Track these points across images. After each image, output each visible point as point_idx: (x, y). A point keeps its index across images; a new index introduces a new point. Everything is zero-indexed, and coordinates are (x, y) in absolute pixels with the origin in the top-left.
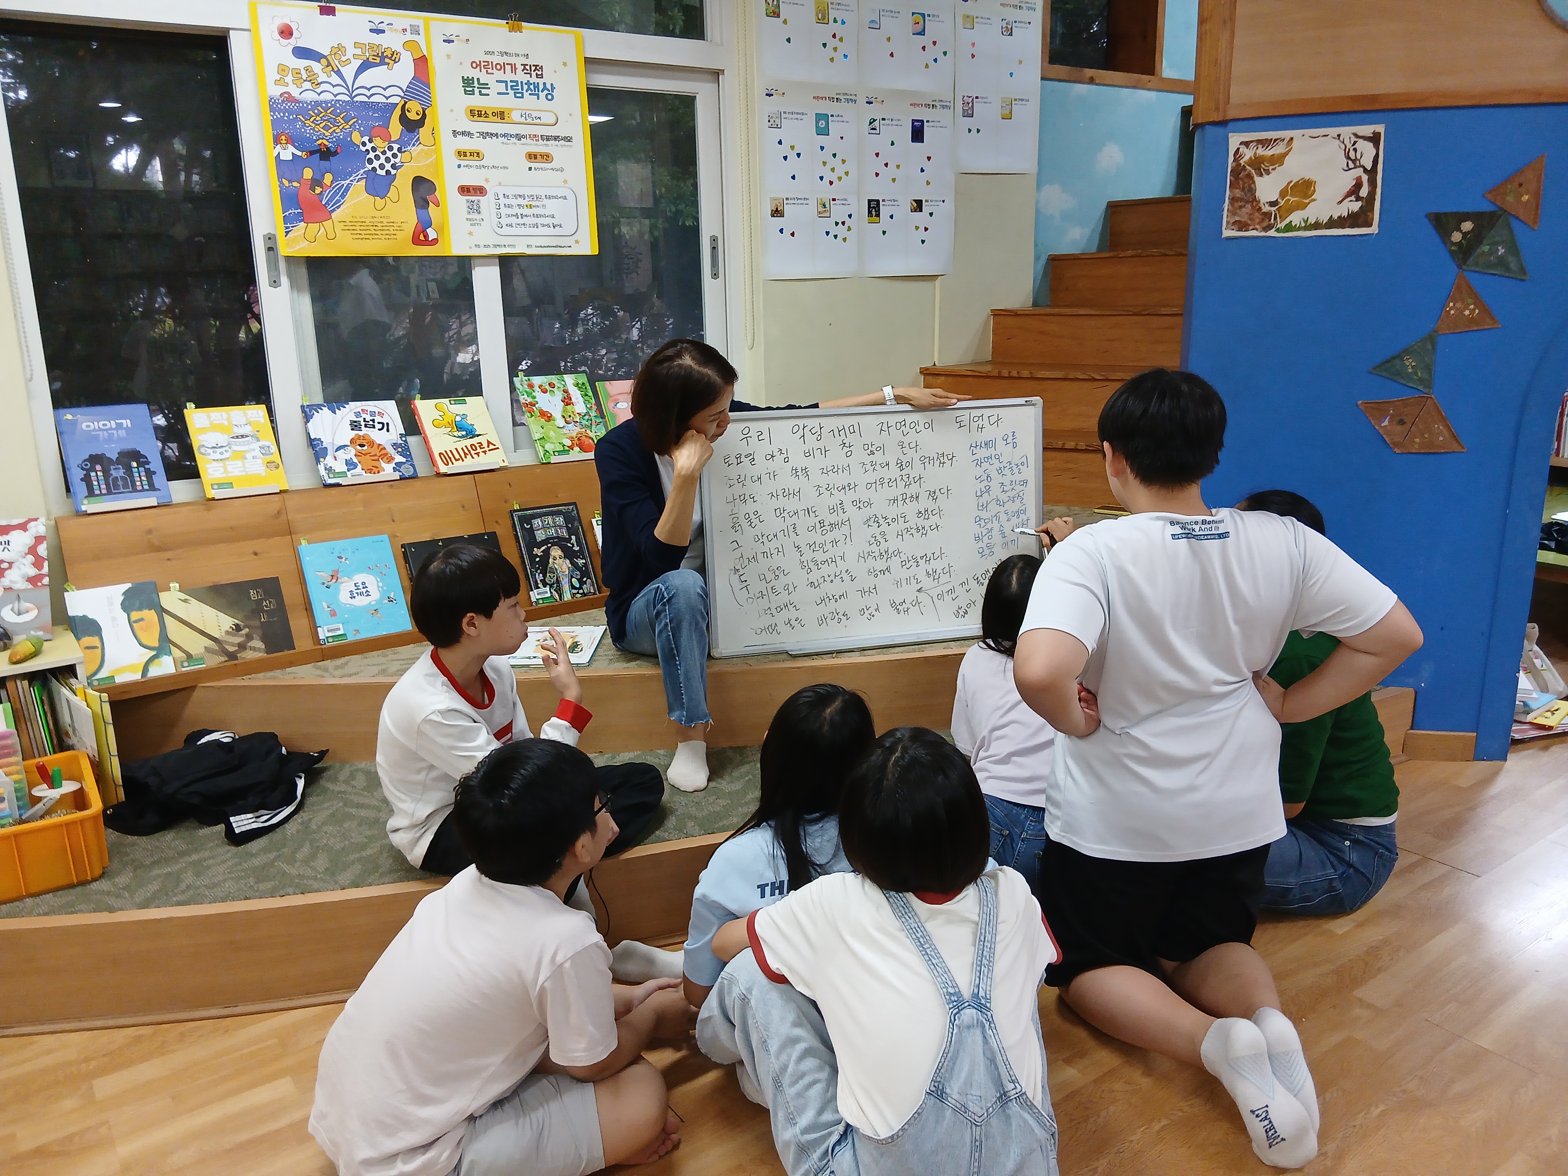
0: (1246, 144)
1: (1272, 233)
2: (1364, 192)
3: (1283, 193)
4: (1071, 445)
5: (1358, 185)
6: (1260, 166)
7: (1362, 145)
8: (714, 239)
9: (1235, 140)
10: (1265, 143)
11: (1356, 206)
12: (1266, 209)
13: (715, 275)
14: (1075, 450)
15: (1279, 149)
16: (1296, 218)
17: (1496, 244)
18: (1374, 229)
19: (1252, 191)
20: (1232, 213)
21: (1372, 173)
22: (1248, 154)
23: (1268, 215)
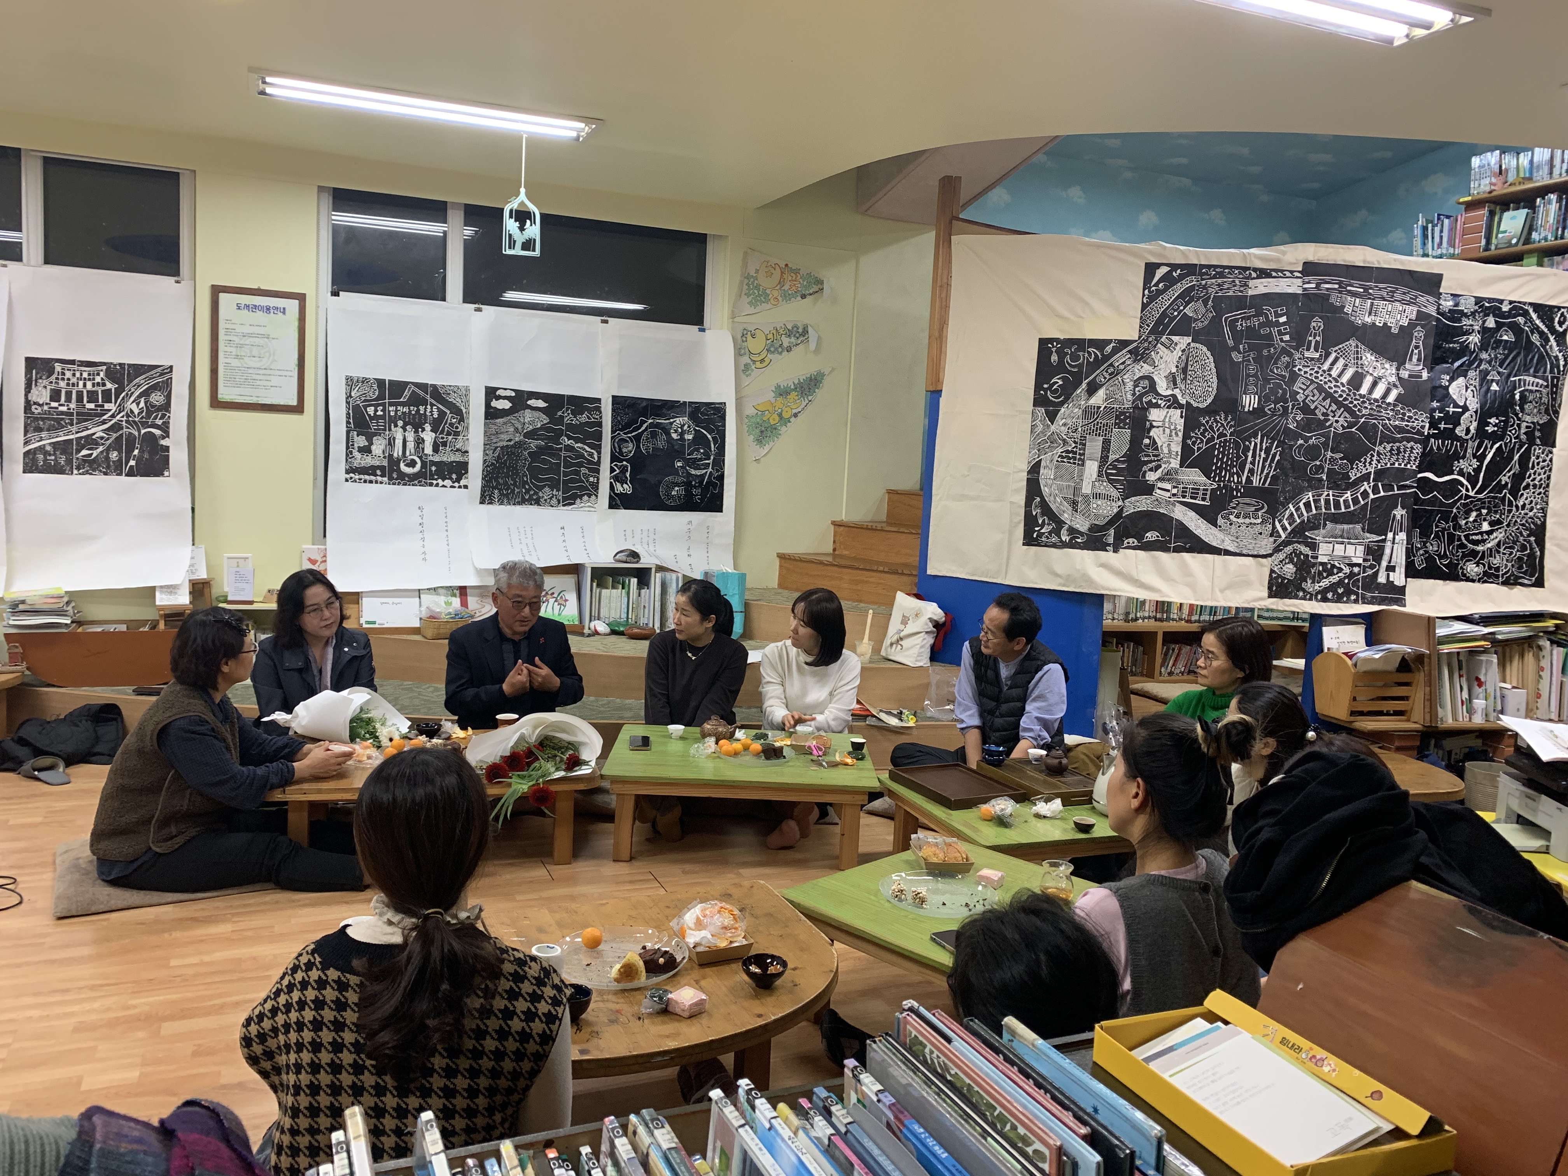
14: (883, 571)
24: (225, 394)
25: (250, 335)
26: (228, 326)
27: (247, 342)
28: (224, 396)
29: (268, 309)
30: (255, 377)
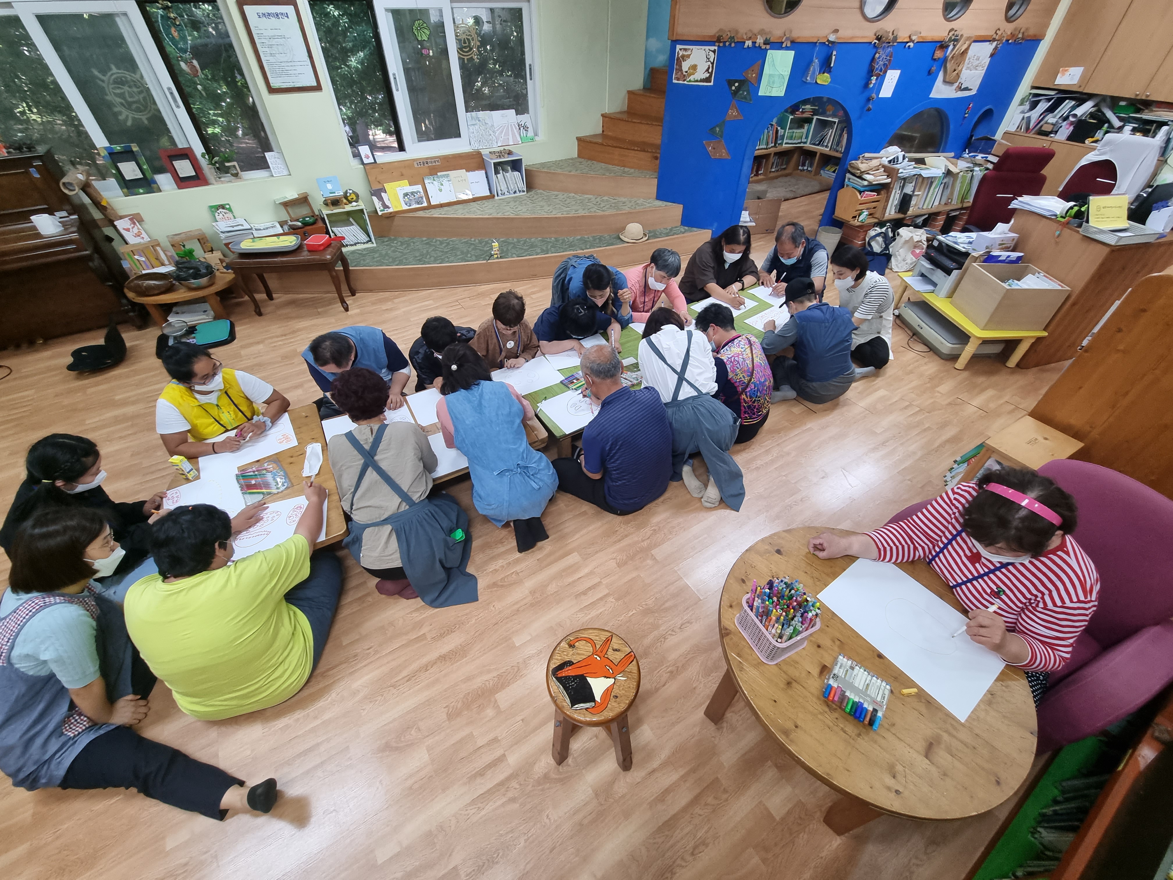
0: (681, 49)
1: (685, 82)
2: (710, 71)
3: (689, 69)
4: (636, 148)
5: (709, 68)
6: (684, 58)
7: (712, 54)
8: (530, 65)
9: (678, 47)
10: (685, 50)
11: (708, 75)
12: (684, 73)
13: (531, 79)
14: (637, 150)
15: (689, 53)
16: (692, 78)
17: (744, 91)
18: (712, 84)
19: (681, 66)
20: (676, 74)
21: (713, 63)
22: (681, 53)
23: (685, 75)
25: (273, 37)
26: (257, 31)
27: (273, 43)
28: (274, 84)
29: (277, 15)
30: (287, 68)
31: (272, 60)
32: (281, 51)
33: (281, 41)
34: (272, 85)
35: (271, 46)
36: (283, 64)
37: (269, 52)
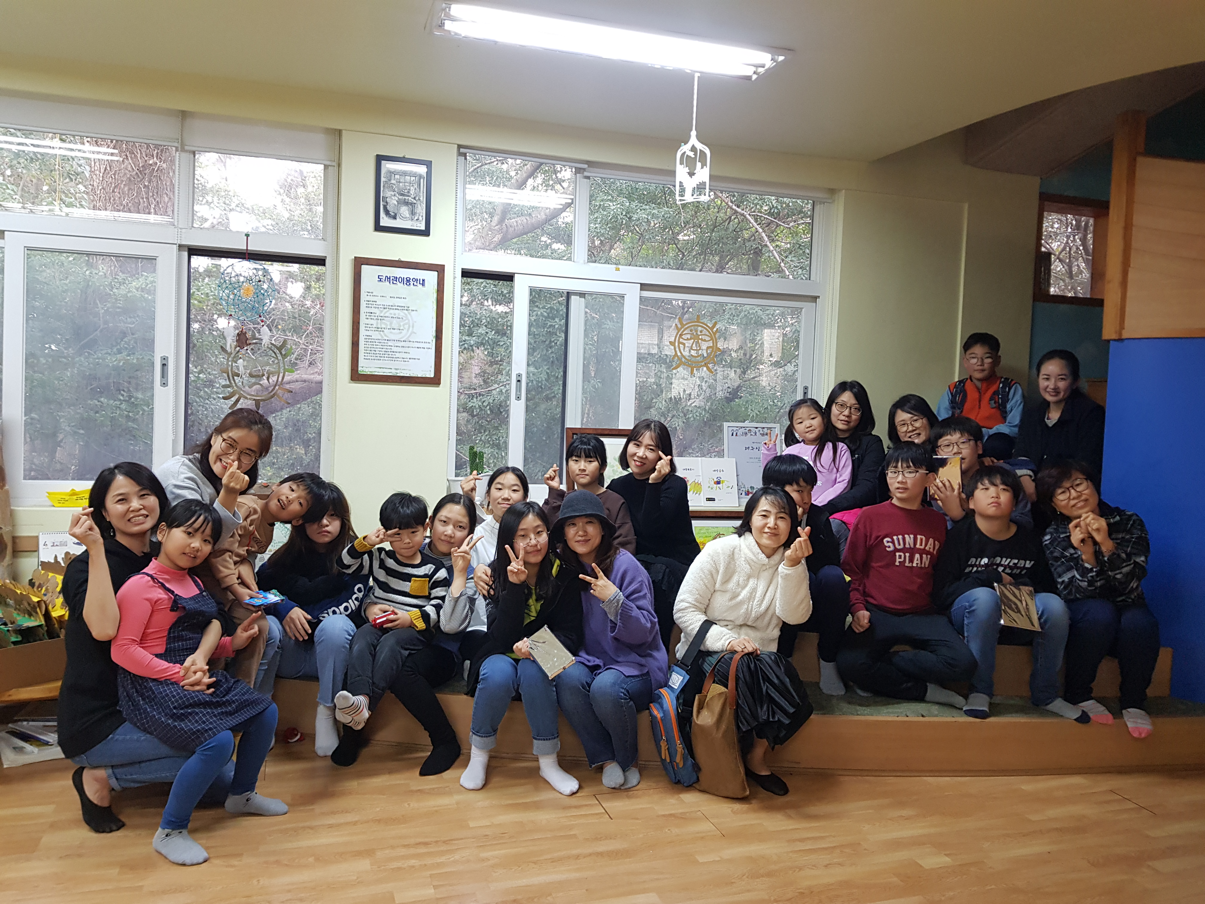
24: (365, 366)
25: (391, 307)
26: (369, 298)
27: (386, 315)
28: (364, 369)
29: (408, 281)
30: (394, 349)
31: (375, 335)
32: (394, 326)
33: (401, 314)
34: (360, 369)
35: (382, 318)
36: (390, 343)
37: (374, 326)
